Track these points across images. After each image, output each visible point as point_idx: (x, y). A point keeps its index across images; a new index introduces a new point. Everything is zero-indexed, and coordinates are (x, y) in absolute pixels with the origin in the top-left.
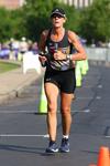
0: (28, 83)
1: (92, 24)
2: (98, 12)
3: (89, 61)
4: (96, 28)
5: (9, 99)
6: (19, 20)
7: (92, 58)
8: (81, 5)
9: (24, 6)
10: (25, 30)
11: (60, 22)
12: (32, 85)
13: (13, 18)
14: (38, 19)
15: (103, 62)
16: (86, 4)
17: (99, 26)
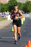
0: (9, 24)
1: (26, 8)
2: (28, 5)
3: (25, 18)
4: (27, 9)
5: (4, 28)
6: (7, 7)
7: (26, 17)
8: (23, 3)
9: (8, 3)
10: (8, 9)
11: (16, 7)
12: (10, 24)
13: (5, 6)
14: (12, 6)
15: (29, 18)
16: (25, 2)
17: (28, 8)
